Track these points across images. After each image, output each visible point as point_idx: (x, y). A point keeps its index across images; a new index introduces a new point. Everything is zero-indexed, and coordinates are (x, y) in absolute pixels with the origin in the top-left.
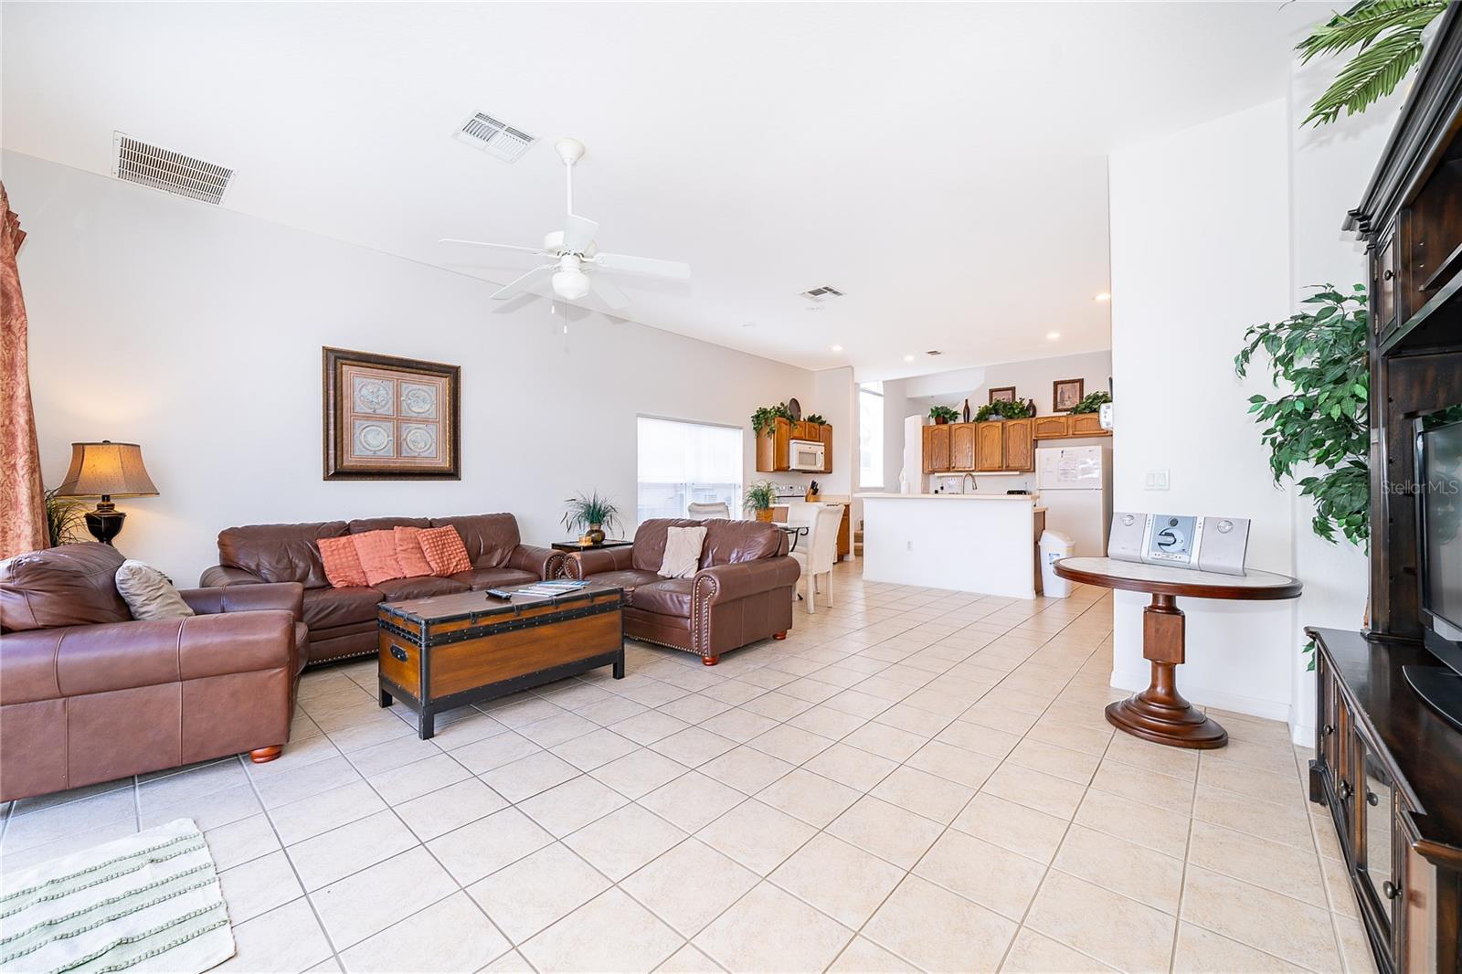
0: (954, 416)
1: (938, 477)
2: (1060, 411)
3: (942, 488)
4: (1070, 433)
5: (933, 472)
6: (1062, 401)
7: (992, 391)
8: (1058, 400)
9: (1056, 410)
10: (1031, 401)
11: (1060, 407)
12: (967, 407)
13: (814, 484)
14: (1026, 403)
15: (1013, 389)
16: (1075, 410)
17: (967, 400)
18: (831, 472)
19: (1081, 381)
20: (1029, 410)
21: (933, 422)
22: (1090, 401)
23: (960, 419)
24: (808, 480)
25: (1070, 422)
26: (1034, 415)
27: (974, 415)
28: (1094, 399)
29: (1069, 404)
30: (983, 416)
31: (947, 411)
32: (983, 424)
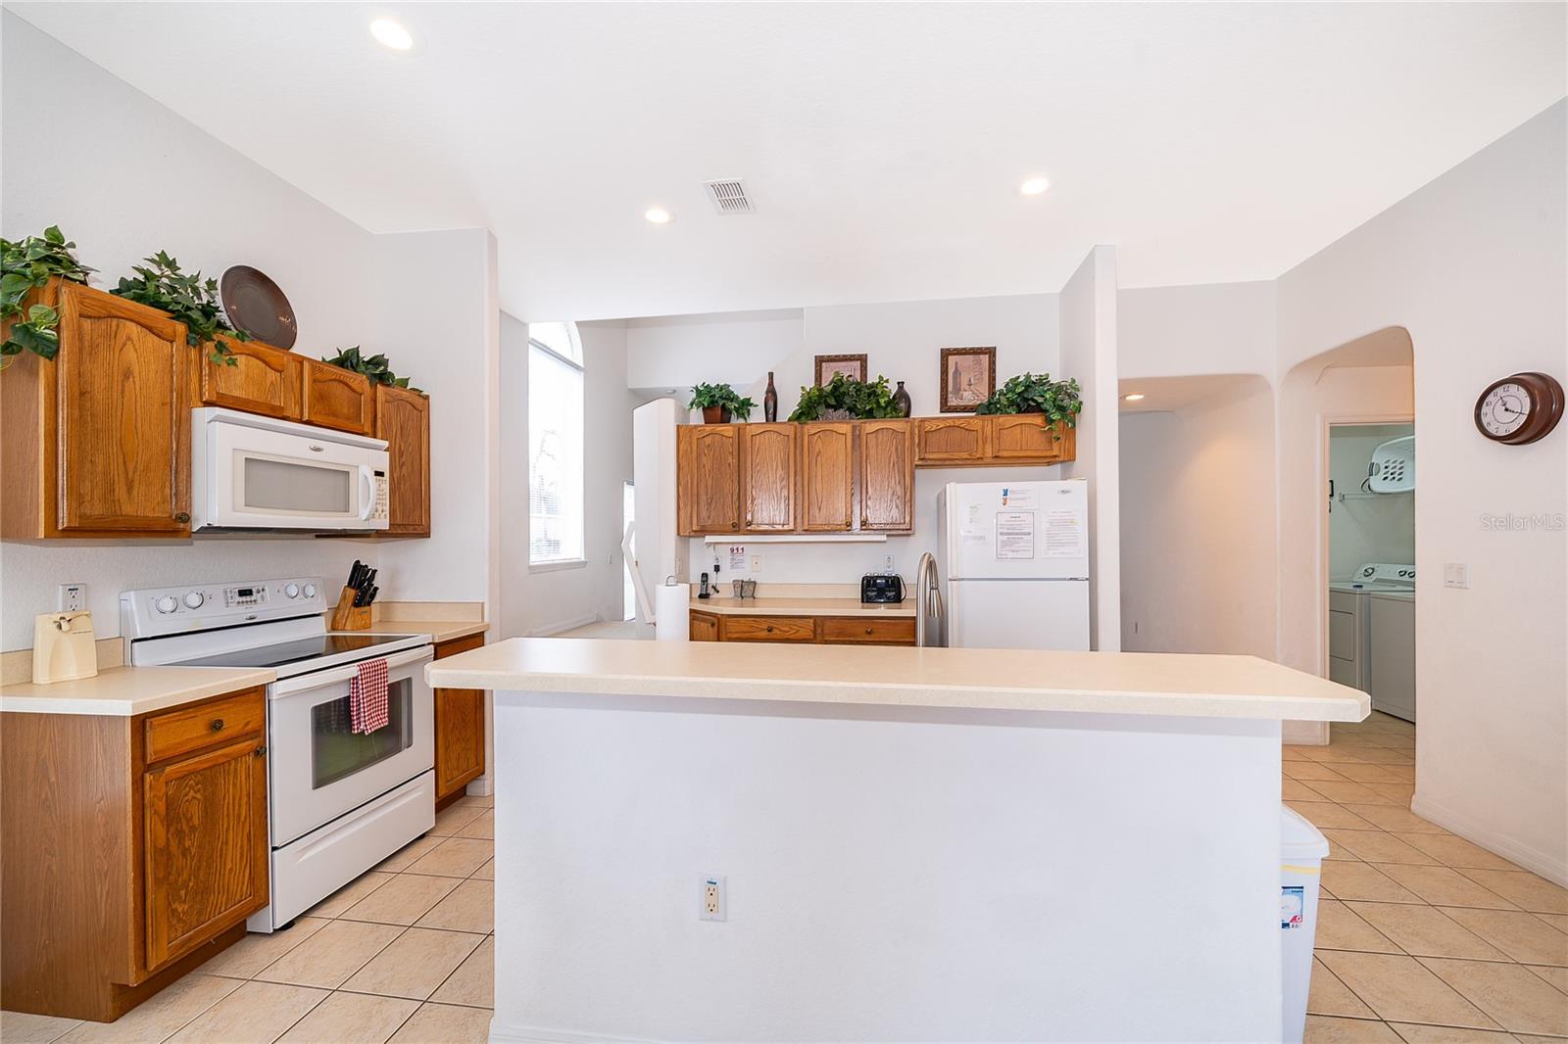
0: (745, 406)
1: (709, 544)
2: (955, 409)
3: (717, 569)
4: (989, 453)
5: (703, 532)
6: (957, 390)
7: (820, 361)
8: (950, 388)
9: (945, 407)
10: (901, 384)
11: (953, 402)
12: (771, 392)
13: (357, 567)
14: (893, 389)
15: (863, 359)
16: (990, 408)
17: (771, 375)
18: (426, 534)
19: (991, 352)
20: (899, 404)
21: (697, 417)
22: (1020, 389)
23: (757, 415)
24: (349, 554)
25: (988, 430)
26: (907, 415)
27: (788, 405)
28: (1027, 387)
29: (968, 398)
30: (809, 410)
31: (730, 397)
32: (811, 428)
